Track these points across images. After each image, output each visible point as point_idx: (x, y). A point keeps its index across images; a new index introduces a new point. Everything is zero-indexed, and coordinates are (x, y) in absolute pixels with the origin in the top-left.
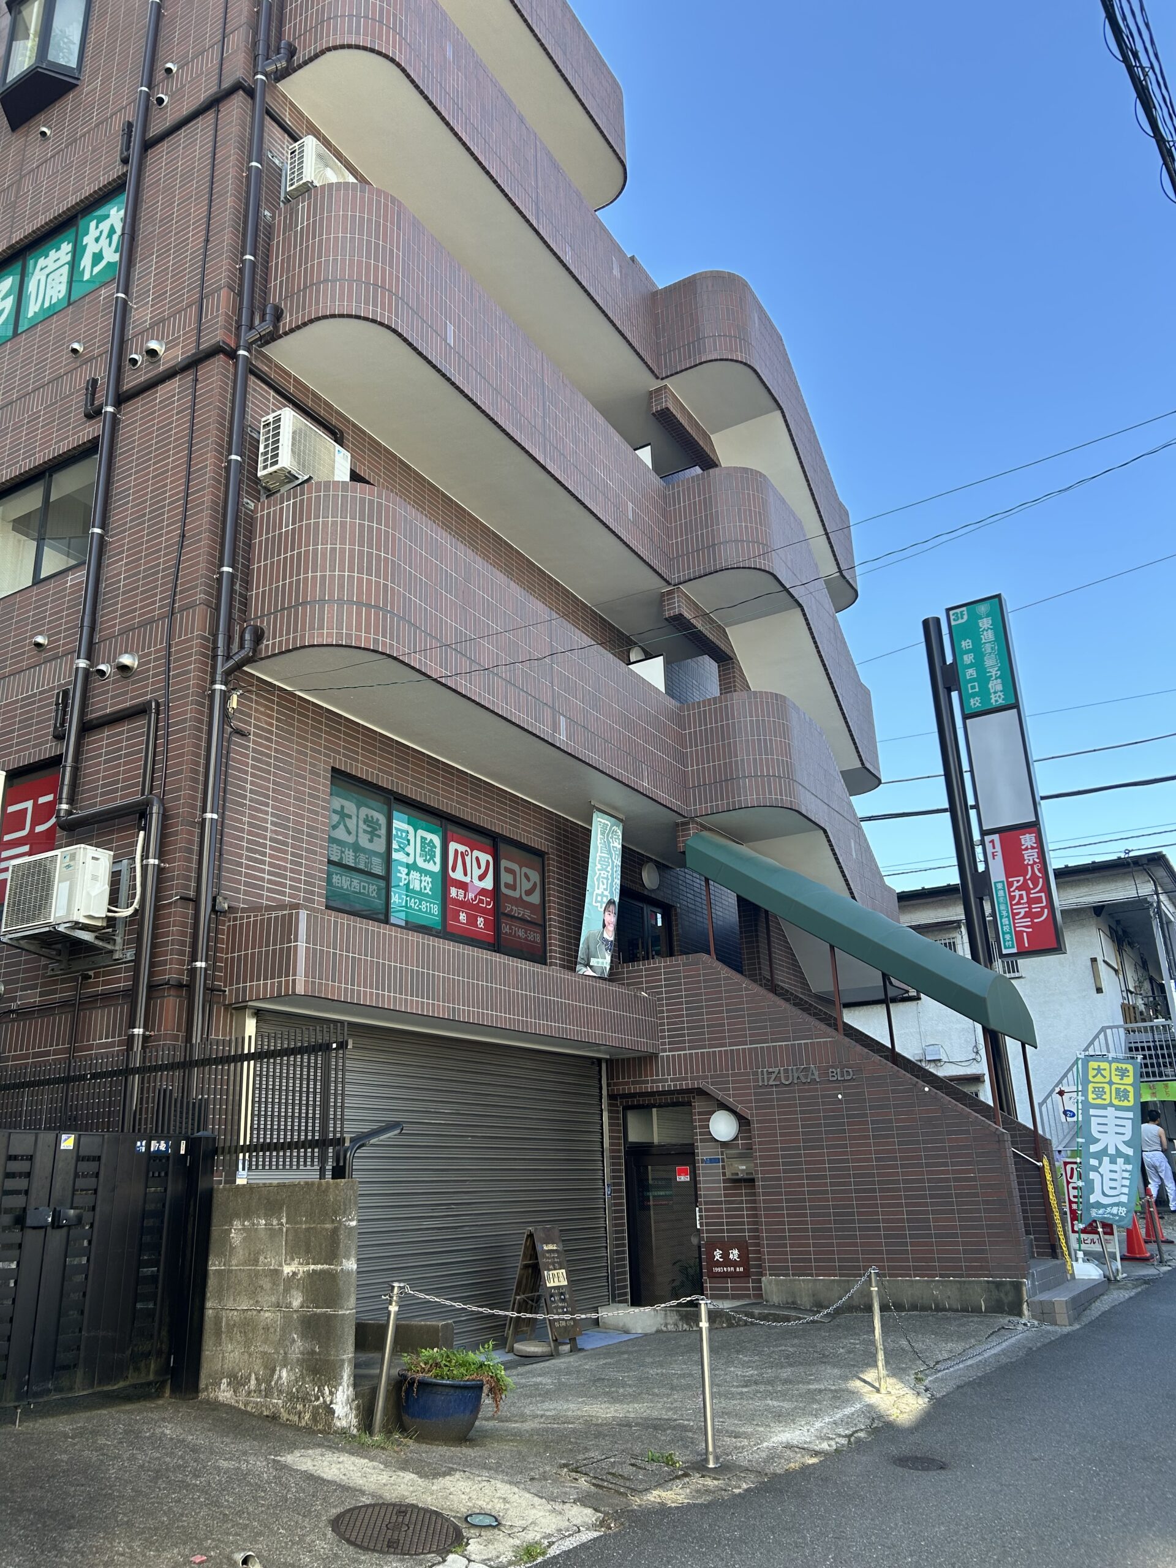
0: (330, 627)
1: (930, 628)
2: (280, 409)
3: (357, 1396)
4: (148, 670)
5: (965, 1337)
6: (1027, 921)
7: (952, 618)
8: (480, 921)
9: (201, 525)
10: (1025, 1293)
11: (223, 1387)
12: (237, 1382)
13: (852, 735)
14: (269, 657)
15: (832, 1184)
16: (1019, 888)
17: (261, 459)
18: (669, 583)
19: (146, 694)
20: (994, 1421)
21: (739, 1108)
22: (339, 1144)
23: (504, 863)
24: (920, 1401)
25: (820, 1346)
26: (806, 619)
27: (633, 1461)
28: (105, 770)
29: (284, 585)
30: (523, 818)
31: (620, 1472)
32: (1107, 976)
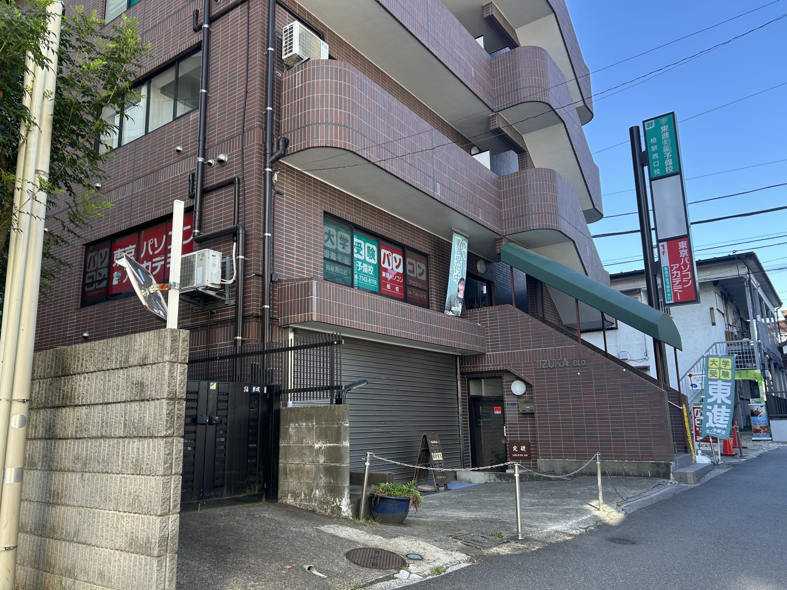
0: (322, 137)
1: (634, 132)
2: (292, 22)
3: (351, 503)
4: (233, 162)
5: (642, 487)
6: (680, 287)
7: (646, 126)
8: (397, 288)
9: (255, 86)
10: (671, 468)
11: (289, 497)
12: (295, 495)
13: (589, 191)
14: (292, 154)
15: (573, 416)
16: (676, 270)
17: (283, 49)
18: (493, 112)
19: (232, 174)
20: (658, 524)
21: (527, 379)
22: (339, 388)
23: (408, 260)
24: (620, 515)
25: (567, 490)
26: (566, 129)
27: (482, 535)
28: (215, 213)
29: (298, 116)
30: (417, 237)
31: (477, 539)
32: (718, 317)
